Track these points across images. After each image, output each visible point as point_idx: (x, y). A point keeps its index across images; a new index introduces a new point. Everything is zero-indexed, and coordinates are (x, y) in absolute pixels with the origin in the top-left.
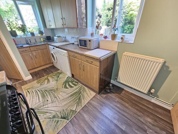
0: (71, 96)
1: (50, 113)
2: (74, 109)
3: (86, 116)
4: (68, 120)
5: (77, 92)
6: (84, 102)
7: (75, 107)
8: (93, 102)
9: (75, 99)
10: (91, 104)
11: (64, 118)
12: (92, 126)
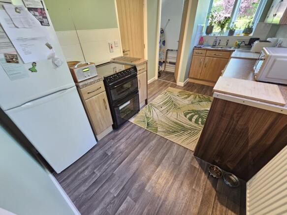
0: (176, 123)
1: (150, 114)
2: (159, 130)
3: (154, 142)
4: (147, 128)
5: (184, 127)
6: (172, 138)
7: (162, 130)
8: (175, 148)
9: (172, 127)
10: (171, 146)
11: (148, 125)
12: (145, 150)
